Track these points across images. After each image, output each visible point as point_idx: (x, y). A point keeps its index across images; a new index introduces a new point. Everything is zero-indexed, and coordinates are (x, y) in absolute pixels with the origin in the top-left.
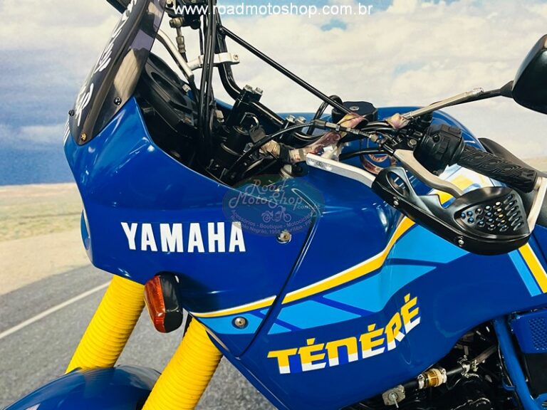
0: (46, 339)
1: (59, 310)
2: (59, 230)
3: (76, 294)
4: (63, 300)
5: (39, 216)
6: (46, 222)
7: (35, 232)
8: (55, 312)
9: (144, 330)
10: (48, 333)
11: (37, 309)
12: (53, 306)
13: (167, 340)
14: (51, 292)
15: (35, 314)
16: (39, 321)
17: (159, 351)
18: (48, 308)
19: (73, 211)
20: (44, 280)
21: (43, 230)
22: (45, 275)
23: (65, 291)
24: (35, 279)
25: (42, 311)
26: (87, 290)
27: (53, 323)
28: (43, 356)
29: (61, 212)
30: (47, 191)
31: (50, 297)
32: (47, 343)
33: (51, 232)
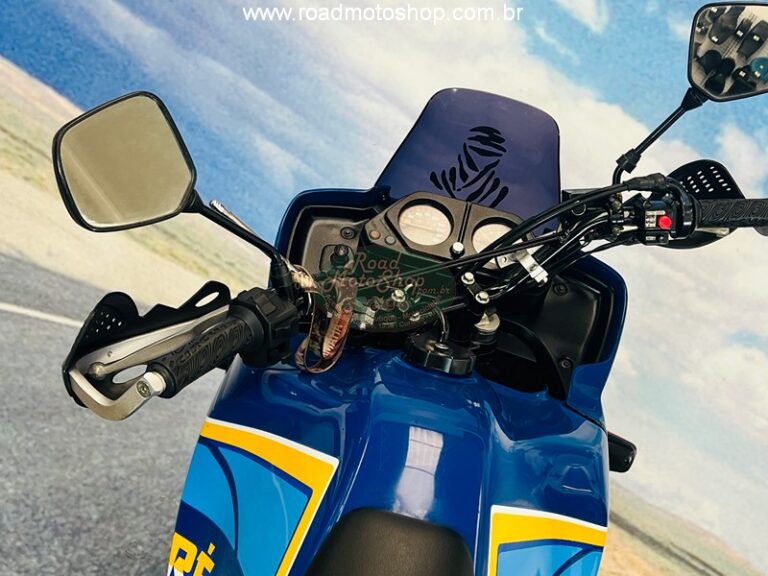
5: (25, 142)
6: (30, 160)
9: (58, 424)
13: (80, 464)
17: (56, 471)
21: (15, 166)
33: (27, 179)
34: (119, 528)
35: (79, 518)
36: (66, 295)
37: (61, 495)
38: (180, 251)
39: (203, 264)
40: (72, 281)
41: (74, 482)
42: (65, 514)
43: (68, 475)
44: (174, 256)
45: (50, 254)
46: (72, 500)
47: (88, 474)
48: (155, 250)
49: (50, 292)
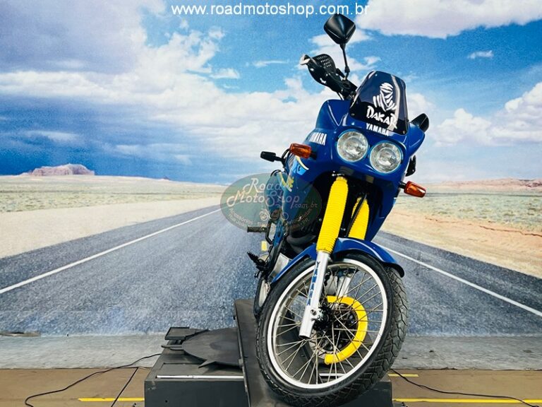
0: (119, 261)
1: (127, 246)
2: (131, 202)
3: (137, 238)
4: (130, 240)
5: (121, 193)
6: (125, 197)
7: (118, 201)
8: (125, 247)
10: (120, 258)
11: (116, 244)
12: (124, 243)
14: (124, 235)
15: (115, 246)
16: (116, 250)
17: (178, 275)
18: (121, 244)
19: (139, 192)
20: (121, 228)
21: (122, 201)
22: (122, 226)
23: (131, 236)
24: (117, 227)
25: (118, 245)
26: (143, 236)
27: (123, 252)
28: (117, 270)
29: (133, 192)
30: (127, 180)
31: (123, 238)
32: (120, 262)
33: (127, 202)
34: (204, 281)
35: (191, 284)
36: (153, 226)
37: (184, 280)
38: (174, 196)
39: (182, 196)
40: (152, 221)
41: (184, 275)
42: (187, 285)
43: (182, 274)
44: (173, 199)
45: (143, 218)
46: (187, 281)
47: (187, 270)
48: (168, 200)
49: (149, 228)
